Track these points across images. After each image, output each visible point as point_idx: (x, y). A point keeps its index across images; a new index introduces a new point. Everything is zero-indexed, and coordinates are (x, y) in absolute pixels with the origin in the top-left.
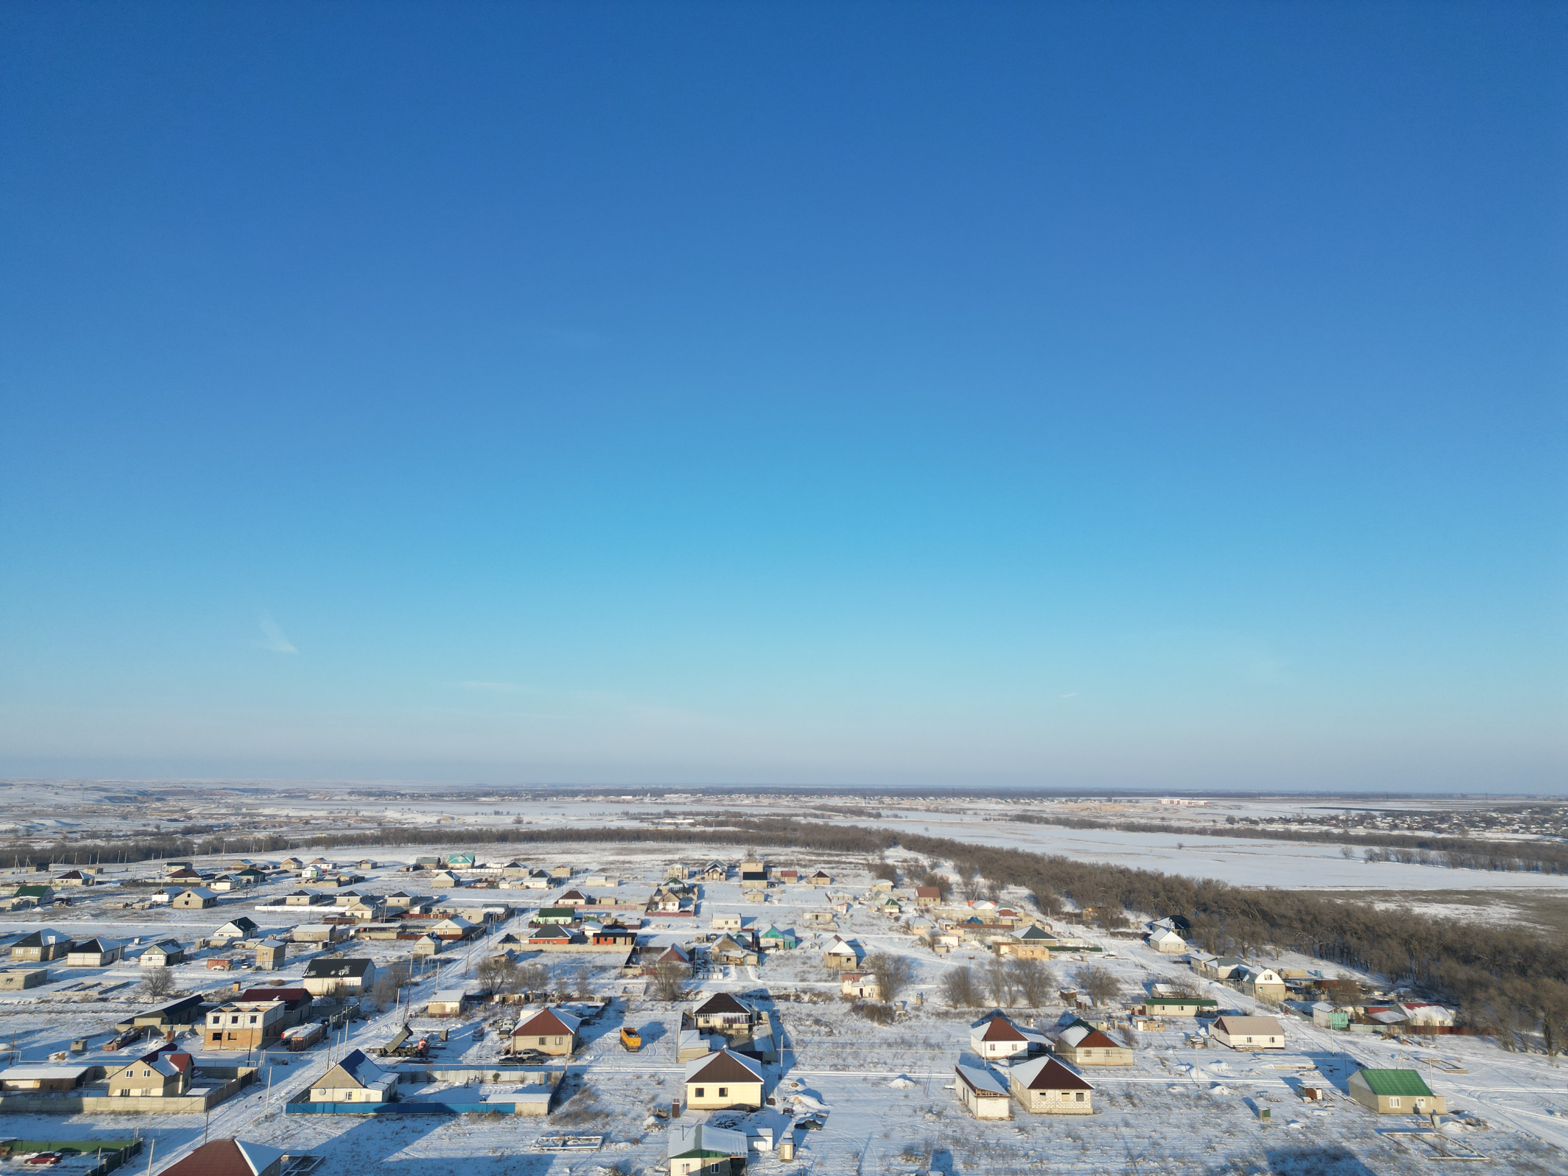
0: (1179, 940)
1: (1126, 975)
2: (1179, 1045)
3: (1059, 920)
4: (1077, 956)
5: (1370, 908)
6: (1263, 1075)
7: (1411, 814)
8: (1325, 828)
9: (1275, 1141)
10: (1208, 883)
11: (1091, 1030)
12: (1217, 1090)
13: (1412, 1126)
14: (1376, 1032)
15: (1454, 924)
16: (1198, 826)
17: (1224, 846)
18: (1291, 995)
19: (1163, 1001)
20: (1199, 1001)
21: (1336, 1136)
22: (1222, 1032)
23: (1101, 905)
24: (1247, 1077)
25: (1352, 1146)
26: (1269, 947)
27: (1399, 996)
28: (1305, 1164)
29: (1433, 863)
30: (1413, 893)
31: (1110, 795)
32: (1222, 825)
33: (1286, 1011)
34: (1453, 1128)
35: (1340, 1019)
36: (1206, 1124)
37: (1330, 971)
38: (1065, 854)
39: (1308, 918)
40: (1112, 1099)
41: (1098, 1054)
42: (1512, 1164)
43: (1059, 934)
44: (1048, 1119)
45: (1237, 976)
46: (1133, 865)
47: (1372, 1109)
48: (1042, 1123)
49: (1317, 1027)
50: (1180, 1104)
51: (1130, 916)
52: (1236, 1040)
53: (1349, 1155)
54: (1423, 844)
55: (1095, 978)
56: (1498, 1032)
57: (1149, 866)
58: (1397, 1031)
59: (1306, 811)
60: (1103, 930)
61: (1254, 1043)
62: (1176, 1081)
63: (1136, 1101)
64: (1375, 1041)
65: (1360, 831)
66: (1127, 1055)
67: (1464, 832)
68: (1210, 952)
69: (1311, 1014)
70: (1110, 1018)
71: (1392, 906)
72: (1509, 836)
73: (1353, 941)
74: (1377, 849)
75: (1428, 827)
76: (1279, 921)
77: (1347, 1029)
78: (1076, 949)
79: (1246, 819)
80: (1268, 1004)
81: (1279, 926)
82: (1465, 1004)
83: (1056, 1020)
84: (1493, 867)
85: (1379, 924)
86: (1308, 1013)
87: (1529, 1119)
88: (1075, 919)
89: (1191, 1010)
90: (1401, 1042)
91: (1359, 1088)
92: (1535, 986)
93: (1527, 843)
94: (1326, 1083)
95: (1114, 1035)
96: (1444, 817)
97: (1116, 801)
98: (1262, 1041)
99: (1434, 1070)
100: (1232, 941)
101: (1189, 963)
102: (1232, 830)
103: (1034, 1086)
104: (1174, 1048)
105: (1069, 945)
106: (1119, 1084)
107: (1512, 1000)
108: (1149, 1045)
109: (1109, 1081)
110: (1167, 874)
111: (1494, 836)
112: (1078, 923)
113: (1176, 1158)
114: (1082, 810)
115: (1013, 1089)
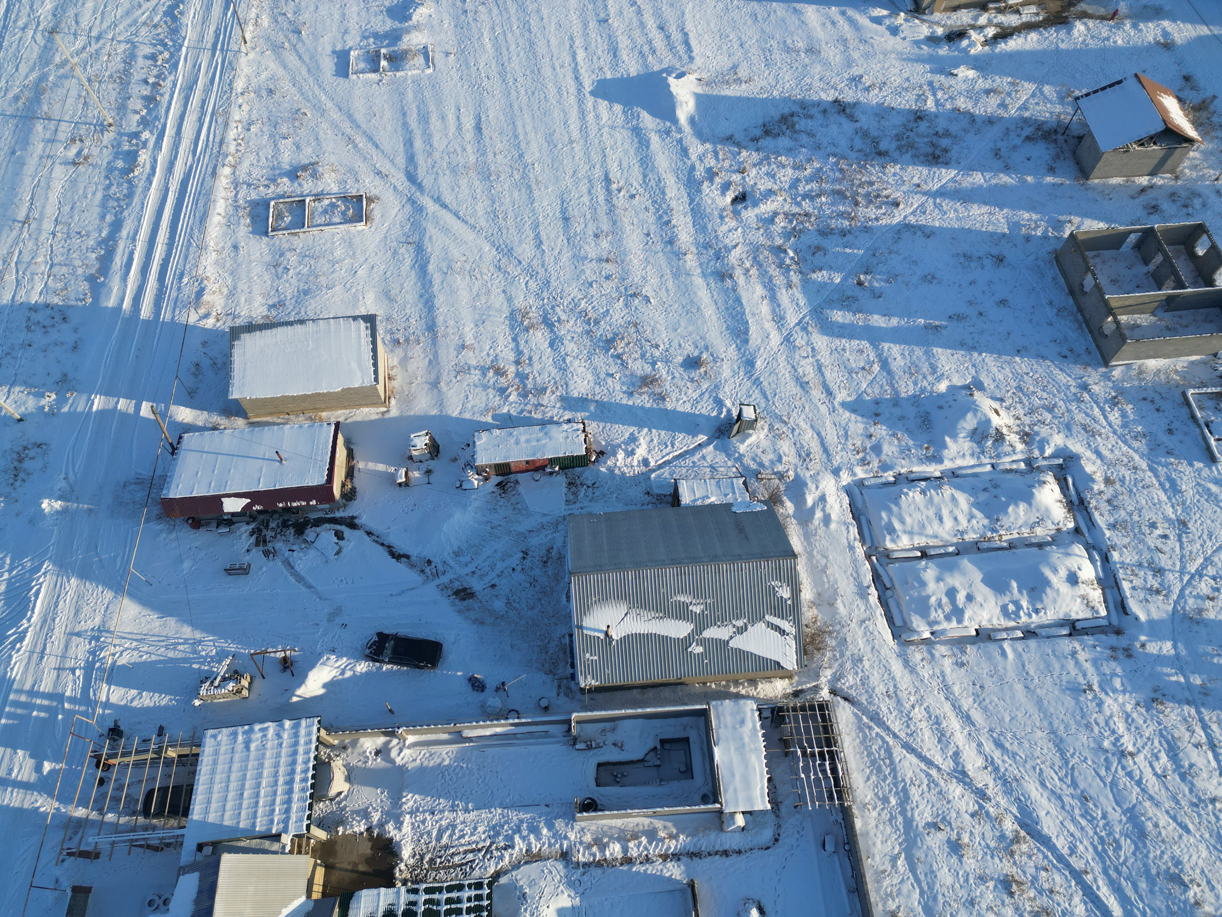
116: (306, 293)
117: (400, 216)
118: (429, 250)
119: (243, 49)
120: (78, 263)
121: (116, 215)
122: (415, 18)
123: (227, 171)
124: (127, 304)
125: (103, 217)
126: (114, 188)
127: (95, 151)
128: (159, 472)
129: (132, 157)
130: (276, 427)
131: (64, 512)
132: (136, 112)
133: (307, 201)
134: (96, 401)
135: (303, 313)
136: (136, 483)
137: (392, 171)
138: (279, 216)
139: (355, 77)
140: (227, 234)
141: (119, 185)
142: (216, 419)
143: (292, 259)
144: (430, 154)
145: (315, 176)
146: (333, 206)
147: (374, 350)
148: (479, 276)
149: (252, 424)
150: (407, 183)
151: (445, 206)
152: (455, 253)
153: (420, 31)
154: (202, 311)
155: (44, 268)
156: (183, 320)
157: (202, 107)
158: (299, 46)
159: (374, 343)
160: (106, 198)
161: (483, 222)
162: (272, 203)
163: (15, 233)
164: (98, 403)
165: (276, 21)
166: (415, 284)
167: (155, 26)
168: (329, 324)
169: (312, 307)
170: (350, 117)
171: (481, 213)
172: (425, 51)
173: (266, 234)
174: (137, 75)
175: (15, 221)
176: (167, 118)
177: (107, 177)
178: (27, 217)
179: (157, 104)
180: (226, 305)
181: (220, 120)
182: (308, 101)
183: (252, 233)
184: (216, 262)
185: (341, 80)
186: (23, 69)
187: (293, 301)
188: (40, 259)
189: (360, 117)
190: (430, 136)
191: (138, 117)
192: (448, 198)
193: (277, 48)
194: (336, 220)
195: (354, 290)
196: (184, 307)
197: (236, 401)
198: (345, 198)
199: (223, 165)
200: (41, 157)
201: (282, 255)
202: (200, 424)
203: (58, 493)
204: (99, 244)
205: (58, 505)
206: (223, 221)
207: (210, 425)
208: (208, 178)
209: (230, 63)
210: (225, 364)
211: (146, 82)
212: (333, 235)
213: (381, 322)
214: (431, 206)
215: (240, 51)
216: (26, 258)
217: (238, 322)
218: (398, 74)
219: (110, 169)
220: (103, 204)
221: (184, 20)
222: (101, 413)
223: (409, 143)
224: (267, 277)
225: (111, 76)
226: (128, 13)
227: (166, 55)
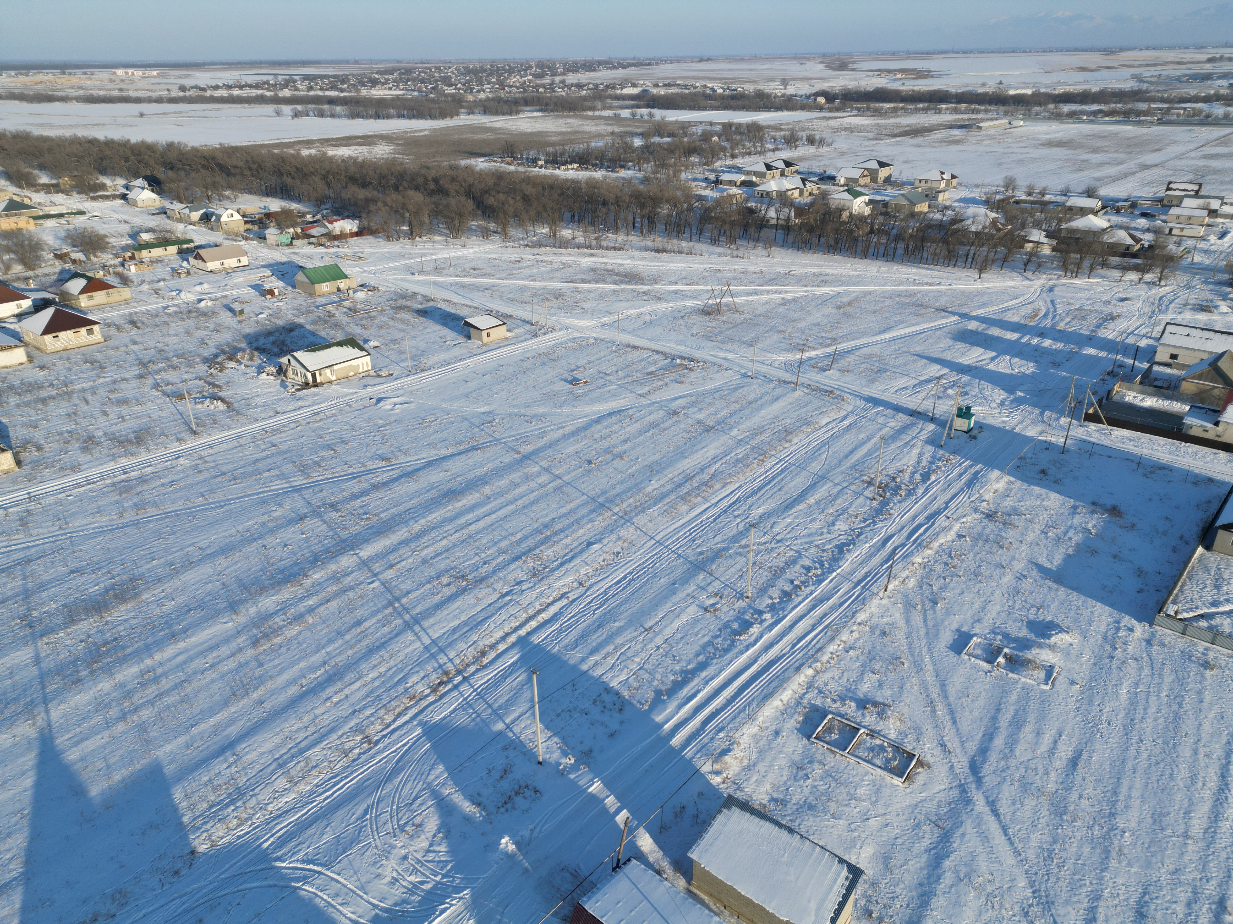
0: (154, 196)
1: (112, 231)
2: (168, 277)
3: (37, 191)
4: (63, 221)
5: (298, 154)
6: (235, 287)
7: (322, 77)
8: (260, 92)
9: (249, 328)
10: (170, 145)
11: (89, 279)
12: (203, 304)
13: (337, 299)
14: (310, 243)
15: (355, 160)
16: (155, 95)
17: (180, 112)
18: (249, 226)
19: (148, 246)
20: (178, 242)
21: (290, 316)
22: (200, 262)
23: (76, 173)
24: (224, 290)
25: (301, 320)
26: (227, 193)
27: (323, 216)
28: (272, 339)
29: (339, 116)
30: (327, 140)
31: (63, 67)
32: (176, 93)
33: (247, 239)
34: (361, 295)
35: (285, 238)
36: (198, 329)
37: (275, 205)
38: (28, 129)
39: (255, 166)
40: (119, 328)
41: (100, 296)
42: (393, 308)
43: (40, 204)
44: (64, 354)
45: (206, 218)
46: (100, 135)
47: (312, 294)
48: (61, 359)
49: (270, 247)
50: (176, 319)
51: (106, 180)
52: (212, 265)
53: (300, 326)
54: (332, 101)
55: (84, 236)
56: (384, 231)
57: (116, 134)
58: (323, 240)
59: (244, 78)
60: (83, 196)
61: (226, 265)
62: (169, 303)
63: (139, 325)
64: (310, 249)
65: (286, 93)
66: (126, 293)
67: (358, 91)
68: (181, 202)
69: (265, 238)
70: (104, 267)
71: (313, 152)
72: (387, 92)
73: (289, 181)
74: (299, 107)
75: (333, 88)
76: (233, 171)
77: (291, 244)
78: (61, 216)
79: (196, 87)
80: (233, 235)
81: (234, 175)
82: (364, 215)
83: (55, 277)
84: (378, 116)
85: (306, 166)
86: (262, 238)
87: (402, 280)
88: (55, 188)
89: (173, 250)
90: (327, 247)
91: (302, 282)
92: (404, 197)
93: (398, 98)
94: (281, 284)
95: (111, 280)
96: (344, 79)
97: (70, 74)
98: (231, 263)
99: (348, 262)
100: (198, 192)
101: (165, 213)
102: (185, 97)
103: (46, 332)
104: (164, 280)
105: (52, 212)
106: (123, 315)
107: (391, 207)
108: (143, 282)
109: (113, 315)
110: (133, 140)
111: (378, 93)
112: (58, 192)
113: (178, 356)
114: (36, 84)
115: (26, 339)
116: (811, 807)
117: (942, 795)
118: (955, 845)
119: (881, 594)
120: (658, 676)
121: (707, 658)
122: (1053, 639)
123: (810, 672)
124: (667, 726)
125: (698, 655)
126: (720, 639)
127: (725, 609)
128: (592, 878)
129: (746, 625)
130: (707, 911)
131: (510, 857)
132: (771, 598)
133: (862, 731)
134: (596, 785)
135: (797, 824)
136: (571, 874)
137: (958, 751)
138: (829, 730)
139: (966, 657)
140: (777, 719)
141: (725, 639)
142: (665, 865)
143: (817, 771)
144: (1006, 758)
145: (881, 715)
146: (882, 748)
147: (842, 905)
148: (997, 906)
149: (690, 892)
150: (967, 770)
151: (996, 814)
152: (983, 865)
153: (1053, 651)
154: (717, 767)
155: (634, 667)
156: (698, 764)
157: (822, 618)
158: (930, 613)
159: (846, 897)
160: (710, 643)
161: (1031, 854)
162: (830, 716)
163: (636, 633)
164: (596, 787)
165: (921, 587)
166: (921, 869)
167: (824, 551)
168: (814, 850)
169: (808, 823)
170: (943, 686)
171: (1033, 844)
172: (1049, 671)
173: (809, 737)
174: (788, 575)
175: (642, 626)
176: (790, 612)
177: (720, 630)
178: (651, 628)
179: (790, 600)
180: (739, 774)
181: (829, 634)
182: (912, 655)
183: (799, 730)
184: (754, 736)
185: (952, 654)
186: (718, 539)
187: (795, 807)
188: (637, 660)
189: (952, 691)
190: (1016, 742)
191: (770, 601)
192: (1004, 808)
193: (909, 605)
194: (878, 762)
195: (856, 834)
196: (706, 755)
197: (692, 861)
198: (897, 749)
199: (810, 667)
200: (688, 595)
201: (811, 762)
202: (651, 860)
203: (518, 838)
204: (682, 672)
205: (512, 847)
206: (781, 707)
207: (657, 867)
208: (792, 669)
209: (864, 599)
210: (704, 822)
211: (792, 582)
212: (867, 773)
213: (865, 882)
214: (980, 804)
215: (877, 594)
216: (629, 654)
217: (738, 795)
218: (1011, 675)
219: (726, 625)
220: (704, 647)
221: (847, 556)
222: (592, 796)
223: (989, 736)
224: (786, 772)
225: (770, 567)
226: (809, 535)
227: (819, 572)
